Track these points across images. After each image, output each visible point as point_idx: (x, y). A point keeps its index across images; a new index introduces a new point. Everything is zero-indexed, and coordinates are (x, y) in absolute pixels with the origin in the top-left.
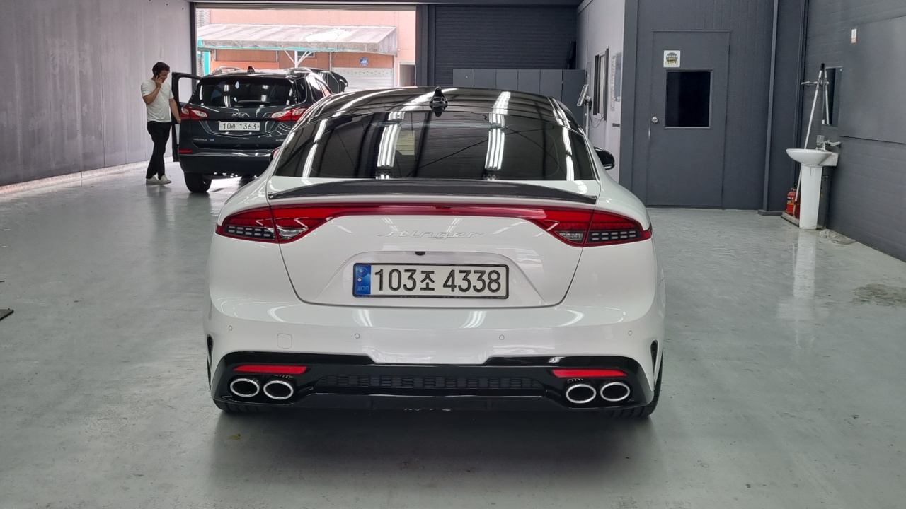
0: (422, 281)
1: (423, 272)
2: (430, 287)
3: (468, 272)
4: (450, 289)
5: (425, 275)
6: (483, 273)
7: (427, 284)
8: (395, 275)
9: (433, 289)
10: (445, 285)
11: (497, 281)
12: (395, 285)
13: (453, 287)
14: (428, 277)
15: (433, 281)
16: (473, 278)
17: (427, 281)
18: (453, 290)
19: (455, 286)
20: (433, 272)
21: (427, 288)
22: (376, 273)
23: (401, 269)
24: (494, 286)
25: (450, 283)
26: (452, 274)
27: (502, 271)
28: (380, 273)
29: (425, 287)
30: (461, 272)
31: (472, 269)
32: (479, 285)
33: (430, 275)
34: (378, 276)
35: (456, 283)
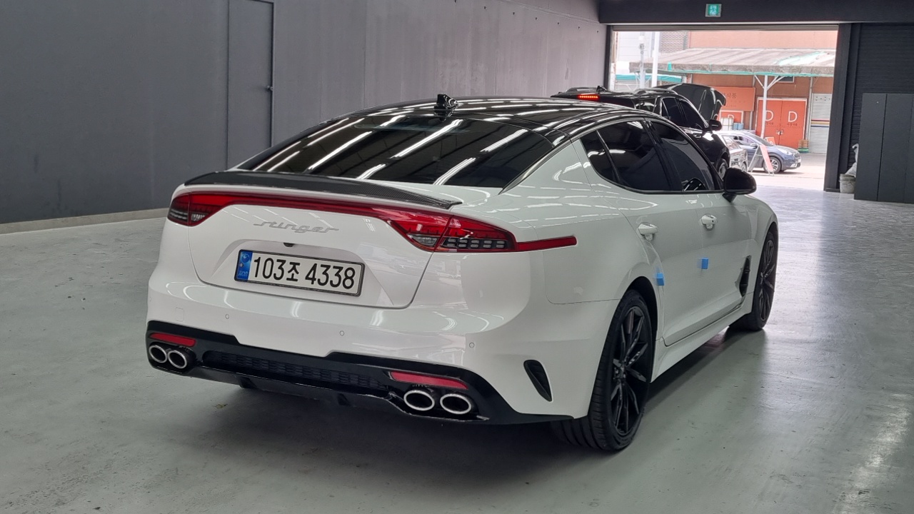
0: (289, 272)
1: (291, 263)
2: (294, 278)
3: (328, 267)
4: (311, 281)
5: (292, 266)
6: (341, 269)
7: (293, 274)
8: (269, 263)
9: (296, 280)
10: (307, 278)
11: (351, 278)
12: (267, 274)
13: (313, 279)
14: (294, 268)
15: (297, 273)
16: (332, 272)
17: (293, 272)
18: (312, 283)
19: (315, 279)
20: (298, 264)
21: (292, 279)
22: (255, 261)
23: (275, 258)
24: (348, 283)
25: (311, 276)
26: (314, 268)
27: (358, 269)
28: (258, 261)
29: (290, 277)
30: (322, 266)
31: (332, 264)
32: (336, 281)
33: (297, 266)
34: (257, 263)
35: (317, 277)
